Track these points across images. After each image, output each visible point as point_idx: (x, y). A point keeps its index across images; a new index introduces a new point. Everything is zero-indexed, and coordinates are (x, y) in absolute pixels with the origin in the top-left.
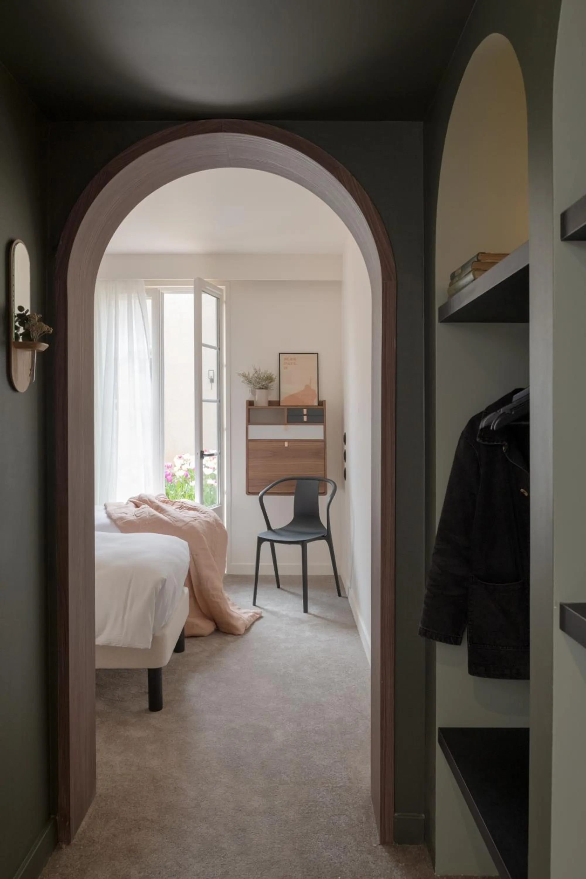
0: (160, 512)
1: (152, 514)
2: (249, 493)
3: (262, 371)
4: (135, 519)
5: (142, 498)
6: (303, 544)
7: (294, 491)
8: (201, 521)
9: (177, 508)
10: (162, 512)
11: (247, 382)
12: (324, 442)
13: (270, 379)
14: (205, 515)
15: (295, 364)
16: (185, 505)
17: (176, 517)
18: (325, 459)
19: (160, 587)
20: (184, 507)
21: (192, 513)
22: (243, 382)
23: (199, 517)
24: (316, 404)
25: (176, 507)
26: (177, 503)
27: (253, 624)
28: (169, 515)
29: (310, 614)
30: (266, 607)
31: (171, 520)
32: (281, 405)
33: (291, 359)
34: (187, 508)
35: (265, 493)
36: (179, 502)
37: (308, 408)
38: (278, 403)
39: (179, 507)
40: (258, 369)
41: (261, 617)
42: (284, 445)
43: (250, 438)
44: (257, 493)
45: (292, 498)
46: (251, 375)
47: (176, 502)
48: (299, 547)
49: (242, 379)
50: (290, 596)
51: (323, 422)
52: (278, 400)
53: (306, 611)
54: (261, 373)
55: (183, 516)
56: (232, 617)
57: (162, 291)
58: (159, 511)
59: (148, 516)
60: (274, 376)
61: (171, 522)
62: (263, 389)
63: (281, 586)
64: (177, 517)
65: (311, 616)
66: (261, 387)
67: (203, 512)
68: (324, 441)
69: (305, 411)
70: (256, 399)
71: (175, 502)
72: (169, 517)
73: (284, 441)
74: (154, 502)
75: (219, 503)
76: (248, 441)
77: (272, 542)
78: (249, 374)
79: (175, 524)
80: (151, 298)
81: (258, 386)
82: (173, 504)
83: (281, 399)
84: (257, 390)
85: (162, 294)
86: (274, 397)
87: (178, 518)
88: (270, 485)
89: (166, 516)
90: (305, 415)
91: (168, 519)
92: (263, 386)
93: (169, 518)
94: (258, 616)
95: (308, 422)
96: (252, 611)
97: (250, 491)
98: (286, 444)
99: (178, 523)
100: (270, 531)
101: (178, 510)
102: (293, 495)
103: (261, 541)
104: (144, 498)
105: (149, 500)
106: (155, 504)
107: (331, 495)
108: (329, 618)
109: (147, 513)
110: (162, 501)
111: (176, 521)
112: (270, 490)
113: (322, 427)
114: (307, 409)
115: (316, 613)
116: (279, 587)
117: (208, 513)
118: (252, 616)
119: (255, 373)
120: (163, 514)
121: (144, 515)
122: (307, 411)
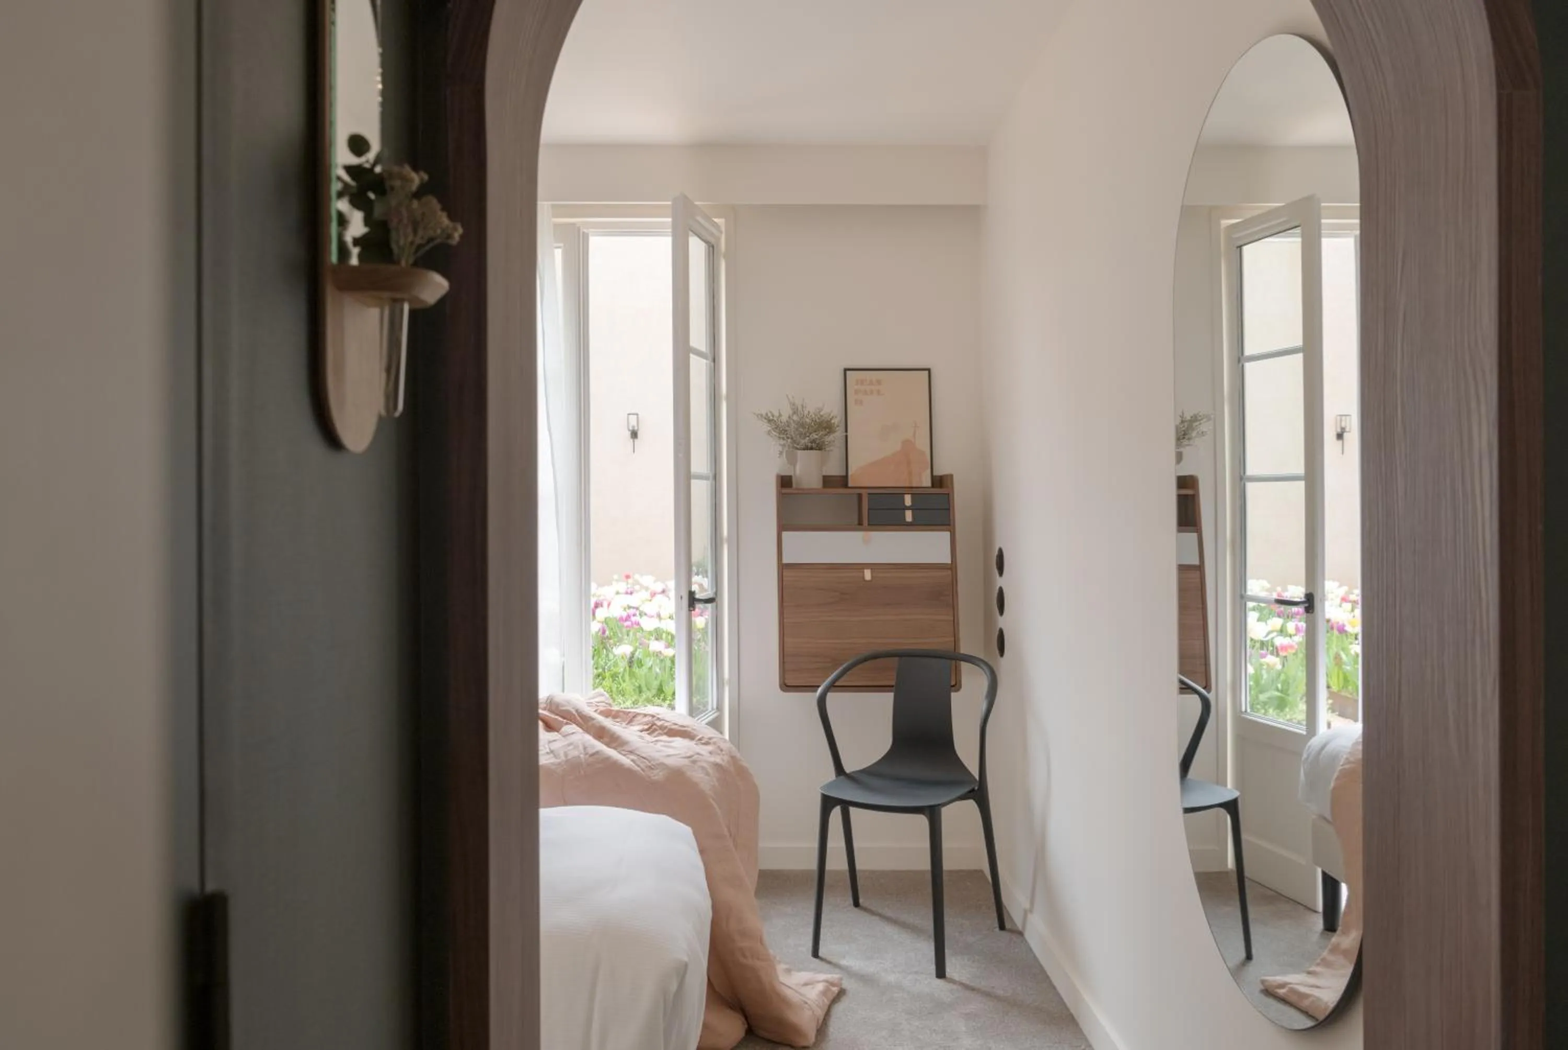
0: (608, 745)
1: (591, 751)
2: (786, 687)
3: (811, 408)
4: (552, 764)
5: (558, 705)
6: (933, 814)
7: (893, 683)
8: (705, 765)
9: (641, 731)
10: (614, 745)
11: (777, 435)
12: (951, 569)
13: (826, 426)
14: (710, 748)
15: (879, 392)
16: (659, 723)
17: (648, 757)
18: (954, 607)
19: (674, 987)
20: (658, 728)
21: (678, 742)
22: (769, 433)
23: (698, 754)
24: (926, 482)
25: (640, 727)
26: (639, 718)
27: (828, 1014)
28: (631, 752)
29: (952, 981)
30: (844, 962)
31: (638, 766)
32: (850, 485)
33: (871, 383)
34: (665, 731)
35: (833, 687)
36: (645, 715)
37: (915, 491)
38: (843, 481)
39: (646, 727)
40: (798, 403)
41: (842, 993)
42: (863, 577)
43: (786, 560)
44: (814, 688)
45: (888, 699)
46: (784, 418)
47: (639, 714)
48: (922, 821)
49: (766, 427)
50: (890, 930)
51: (949, 525)
52: (844, 474)
53: (941, 973)
54: (806, 412)
55: (665, 754)
56: (785, 1001)
57: (585, 231)
58: (606, 740)
59: (582, 756)
60: (835, 421)
61: (638, 769)
62: (811, 449)
63: (861, 901)
64: (650, 756)
65: (955, 987)
66: (810, 445)
67: (703, 742)
68: (952, 567)
69: (908, 500)
70: (798, 472)
71: (636, 715)
72: (632, 757)
73: (862, 567)
74: (593, 719)
75: (715, 707)
76: (783, 568)
77: (846, 805)
78: (780, 415)
79: (649, 777)
80: (562, 245)
81: (803, 441)
82: (631, 719)
83: (850, 473)
84: (799, 452)
85: (586, 238)
86: (834, 470)
87: (654, 760)
88: (841, 669)
89: (624, 755)
90: (908, 508)
91: (632, 763)
92: (813, 441)
93: (633, 761)
94: (835, 990)
95: (915, 525)
96: (822, 977)
97: (789, 683)
98: (868, 575)
99: (656, 772)
100: (842, 777)
101: (644, 734)
102: (891, 691)
103: (828, 803)
104: (563, 706)
105: (577, 711)
106: (594, 722)
107: (987, 697)
108: (1000, 992)
109: (581, 748)
110: (601, 713)
111: (650, 768)
112: (843, 679)
113: (946, 535)
114: (911, 494)
115: (964, 980)
116: (856, 904)
117: (715, 743)
118: (824, 993)
119: (794, 413)
120: (615, 748)
121: (573, 753)
122: (913, 500)
